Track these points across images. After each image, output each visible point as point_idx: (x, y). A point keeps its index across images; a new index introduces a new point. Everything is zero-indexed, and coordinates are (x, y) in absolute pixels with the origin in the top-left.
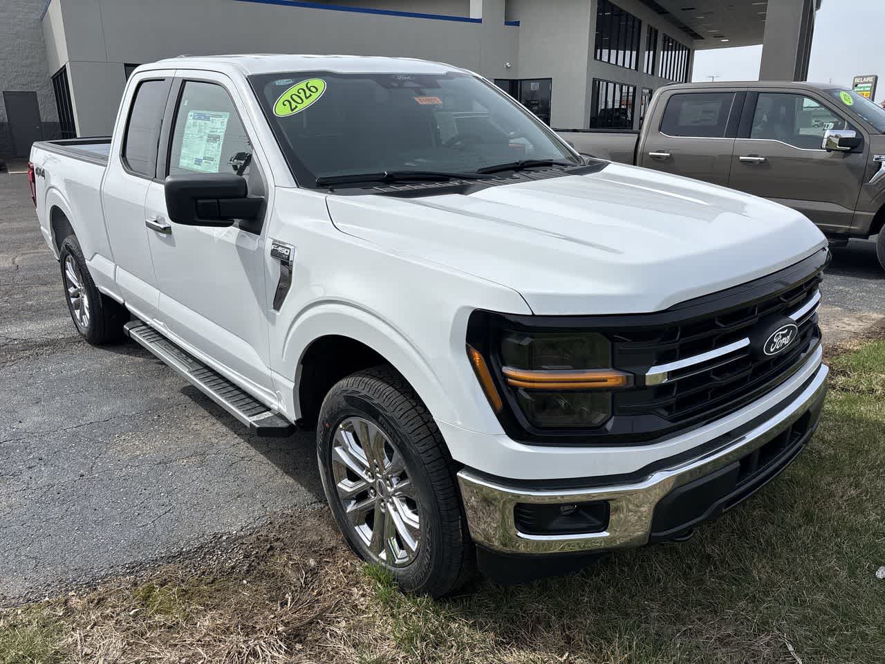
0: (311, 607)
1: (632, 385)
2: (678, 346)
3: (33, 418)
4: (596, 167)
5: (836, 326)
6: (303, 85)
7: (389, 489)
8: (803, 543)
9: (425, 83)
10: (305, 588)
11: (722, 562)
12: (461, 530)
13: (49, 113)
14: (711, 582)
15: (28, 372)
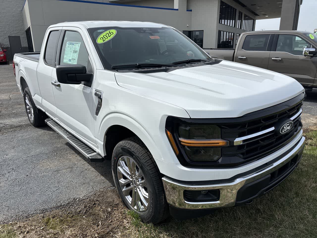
0: (108, 227)
1: (229, 145)
2: (247, 130)
3: (11, 154)
4: (217, 62)
5: (308, 121)
6: (108, 32)
7: (138, 183)
8: (295, 204)
9: (153, 31)
10: (106, 220)
11: (264, 211)
12: (164, 199)
13: (24, 44)
14: (259, 219)
15: (11, 137)
